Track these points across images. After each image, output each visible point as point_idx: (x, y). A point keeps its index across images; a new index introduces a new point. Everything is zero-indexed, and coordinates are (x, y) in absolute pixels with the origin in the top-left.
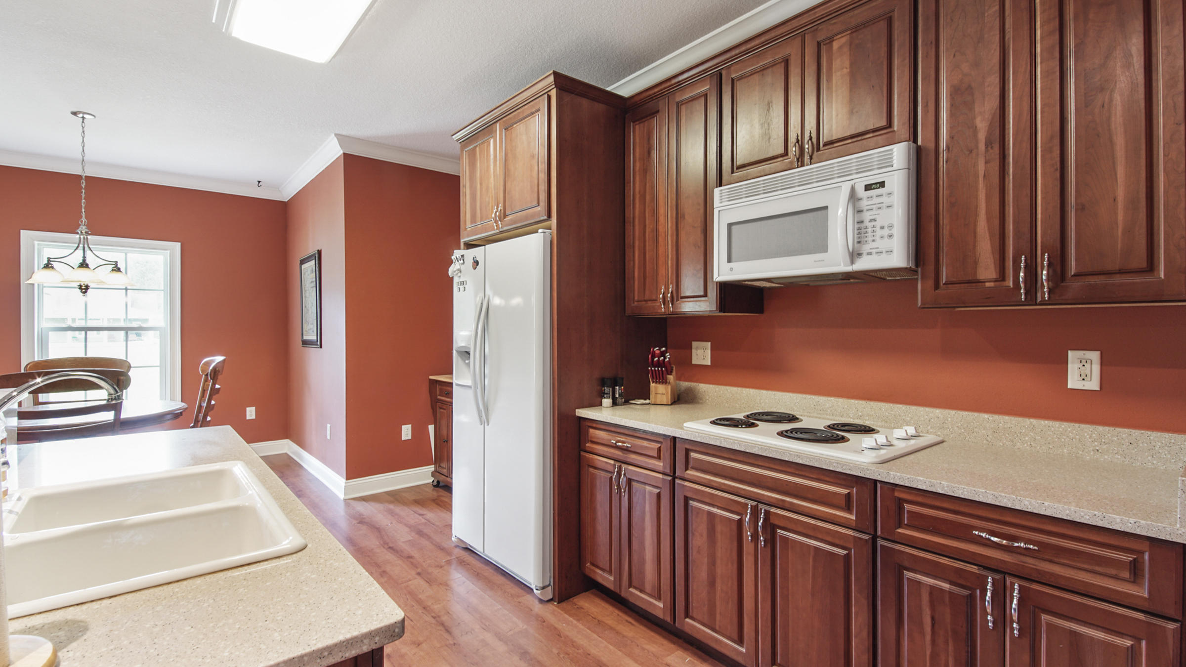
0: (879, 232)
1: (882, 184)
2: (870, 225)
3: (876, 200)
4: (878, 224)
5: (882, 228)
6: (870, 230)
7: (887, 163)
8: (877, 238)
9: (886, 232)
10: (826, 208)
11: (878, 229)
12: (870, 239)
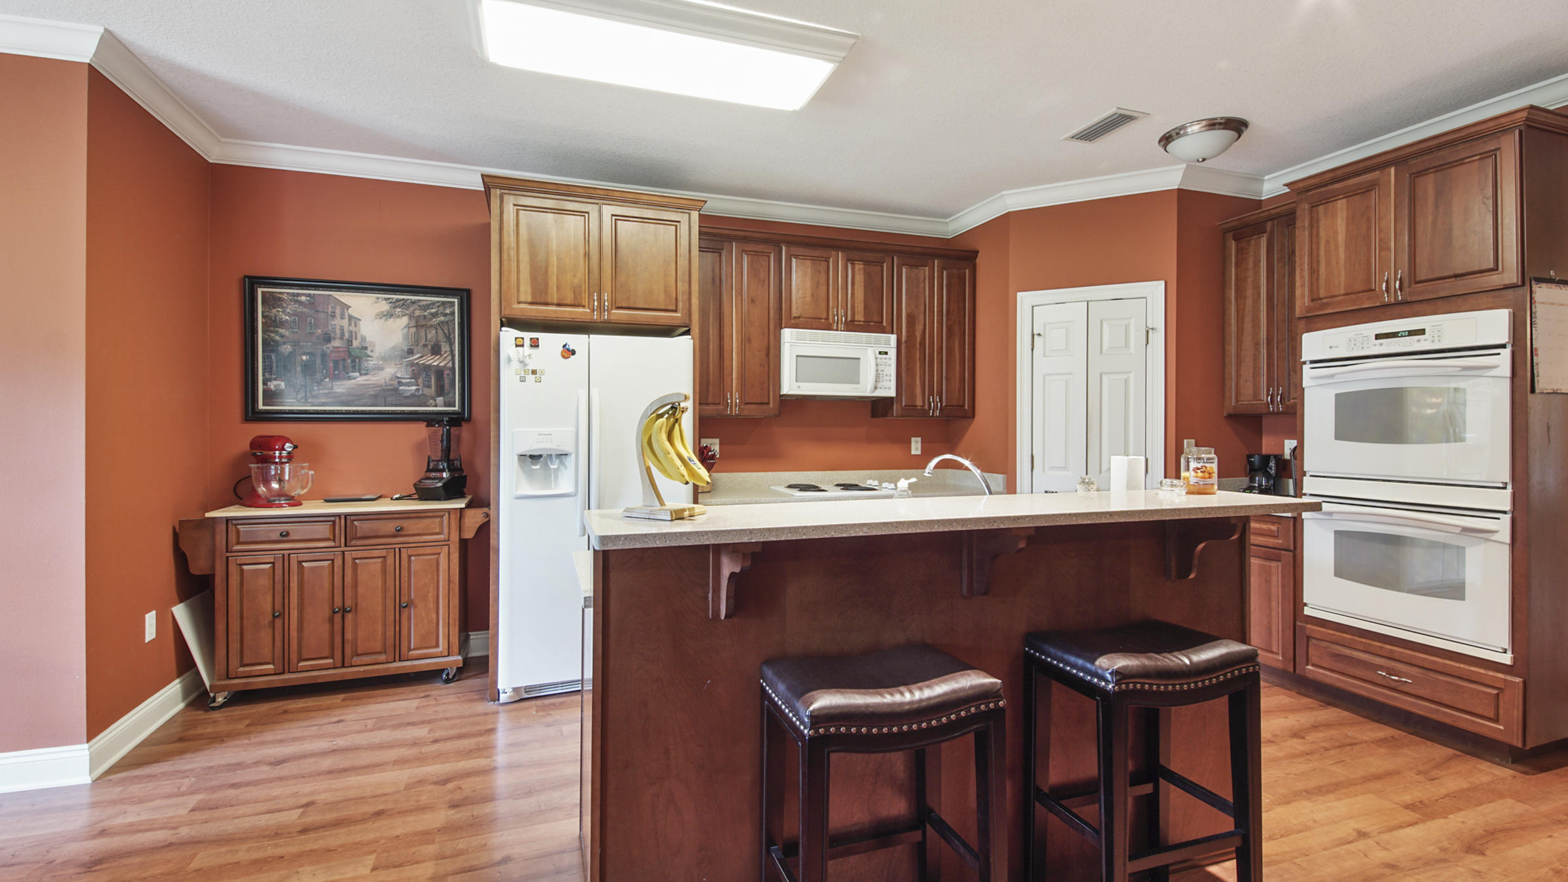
0: (885, 378)
1: (886, 353)
2: (881, 373)
3: (884, 361)
4: (885, 373)
5: (887, 375)
6: (881, 375)
7: (888, 342)
8: (884, 380)
9: (888, 378)
10: (859, 359)
11: (884, 376)
12: (881, 380)
